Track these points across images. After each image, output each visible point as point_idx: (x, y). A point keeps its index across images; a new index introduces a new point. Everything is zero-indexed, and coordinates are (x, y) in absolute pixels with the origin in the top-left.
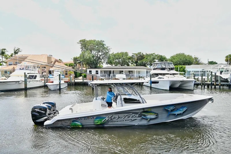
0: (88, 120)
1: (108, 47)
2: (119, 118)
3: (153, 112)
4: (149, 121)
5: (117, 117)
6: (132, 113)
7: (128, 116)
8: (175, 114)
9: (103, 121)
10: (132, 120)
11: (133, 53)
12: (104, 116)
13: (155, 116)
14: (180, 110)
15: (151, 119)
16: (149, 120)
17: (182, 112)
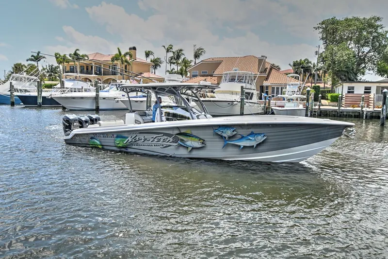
0: (107, 138)
2: (145, 140)
3: (197, 137)
4: (191, 151)
5: (143, 138)
6: (162, 135)
7: (158, 138)
8: (239, 146)
9: (125, 142)
10: (164, 146)
12: (125, 135)
13: (200, 144)
14: (250, 139)
15: (193, 149)
16: (190, 149)
17: (254, 144)
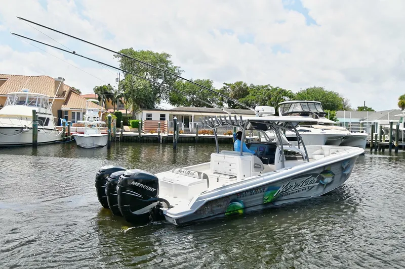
0: (255, 195)
1: (175, 67)
2: (296, 185)
3: (331, 173)
4: (325, 188)
6: (311, 176)
7: (306, 181)
9: (275, 195)
10: (310, 188)
11: (224, 84)
12: (278, 185)
13: (331, 179)
16: (325, 185)
